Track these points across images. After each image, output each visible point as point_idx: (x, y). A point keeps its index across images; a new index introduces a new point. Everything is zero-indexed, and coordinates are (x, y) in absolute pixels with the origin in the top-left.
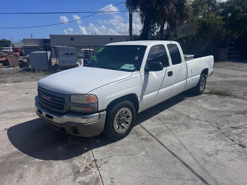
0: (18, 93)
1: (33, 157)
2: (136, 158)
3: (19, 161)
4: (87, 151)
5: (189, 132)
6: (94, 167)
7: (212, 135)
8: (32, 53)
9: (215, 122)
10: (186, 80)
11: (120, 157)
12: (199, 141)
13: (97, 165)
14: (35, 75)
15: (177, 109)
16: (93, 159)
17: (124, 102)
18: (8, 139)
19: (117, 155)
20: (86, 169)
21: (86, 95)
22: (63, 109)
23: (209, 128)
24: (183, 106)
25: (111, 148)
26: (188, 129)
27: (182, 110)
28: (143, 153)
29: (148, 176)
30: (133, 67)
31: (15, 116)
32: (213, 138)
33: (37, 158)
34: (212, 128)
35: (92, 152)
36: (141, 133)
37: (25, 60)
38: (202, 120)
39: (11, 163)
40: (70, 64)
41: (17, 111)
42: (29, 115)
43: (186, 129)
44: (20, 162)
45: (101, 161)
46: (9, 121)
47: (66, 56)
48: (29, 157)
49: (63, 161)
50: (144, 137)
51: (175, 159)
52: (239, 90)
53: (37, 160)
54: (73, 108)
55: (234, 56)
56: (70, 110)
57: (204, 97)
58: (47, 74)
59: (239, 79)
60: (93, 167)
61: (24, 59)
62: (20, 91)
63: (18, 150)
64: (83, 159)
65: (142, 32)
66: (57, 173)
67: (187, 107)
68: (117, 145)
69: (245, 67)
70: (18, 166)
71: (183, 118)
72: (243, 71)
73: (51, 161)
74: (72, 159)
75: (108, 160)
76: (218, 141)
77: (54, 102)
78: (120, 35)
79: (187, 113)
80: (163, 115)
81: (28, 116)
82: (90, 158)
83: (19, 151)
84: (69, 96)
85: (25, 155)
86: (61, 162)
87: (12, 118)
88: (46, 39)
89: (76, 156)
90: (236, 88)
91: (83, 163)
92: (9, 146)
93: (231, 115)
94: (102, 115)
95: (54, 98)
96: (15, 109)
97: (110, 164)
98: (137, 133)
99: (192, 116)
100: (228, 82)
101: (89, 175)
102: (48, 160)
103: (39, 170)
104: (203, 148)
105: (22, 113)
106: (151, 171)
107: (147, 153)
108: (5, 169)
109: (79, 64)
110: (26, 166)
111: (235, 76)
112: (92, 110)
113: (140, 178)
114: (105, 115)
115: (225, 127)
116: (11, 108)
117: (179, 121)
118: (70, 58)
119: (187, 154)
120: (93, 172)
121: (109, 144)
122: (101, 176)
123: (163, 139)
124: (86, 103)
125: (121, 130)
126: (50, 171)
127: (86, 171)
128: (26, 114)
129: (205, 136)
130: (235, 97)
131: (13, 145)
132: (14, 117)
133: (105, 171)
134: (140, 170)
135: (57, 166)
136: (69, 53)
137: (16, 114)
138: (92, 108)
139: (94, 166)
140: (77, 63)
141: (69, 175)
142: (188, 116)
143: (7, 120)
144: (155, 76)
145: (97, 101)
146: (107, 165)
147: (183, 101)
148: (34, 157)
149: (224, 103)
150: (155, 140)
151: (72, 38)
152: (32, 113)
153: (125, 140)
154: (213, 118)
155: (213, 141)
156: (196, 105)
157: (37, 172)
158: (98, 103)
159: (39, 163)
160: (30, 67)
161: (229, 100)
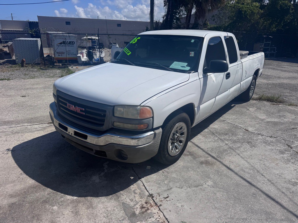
0: (10, 96)
1: (61, 193)
2: (204, 190)
3: (43, 199)
4: (135, 181)
5: (255, 151)
6: (153, 207)
7: (285, 155)
8: (17, 40)
9: (282, 137)
10: (240, 84)
11: (182, 189)
12: (274, 164)
13: (156, 202)
14: (27, 70)
15: (228, 119)
16: (147, 194)
17: (180, 114)
18: (16, 165)
19: (177, 187)
20: (144, 210)
21: (139, 107)
22: (103, 125)
23: (278, 147)
24: (234, 116)
25: (165, 176)
26: (253, 148)
27: (236, 122)
28: (210, 183)
29: (229, 216)
30: (186, 66)
31: (15, 129)
32: (289, 160)
33: (68, 194)
34: (282, 147)
35: (142, 183)
36: (197, 154)
37: (6, 49)
38: (265, 135)
39: (31, 203)
40: (68, 56)
41: (18, 122)
42: (36, 128)
43: (250, 147)
44: (45, 202)
45: (159, 196)
46: (8, 137)
47: (63, 46)
48: (55, 193)
49: (107, 197)
50: (203, 159)
51: (253, 190)
52: (290, 96)
53: (69, 197)
54: (117, 124)
55: (271, 53)
56: (113, 127)
57: (254, 104)
58: (44, 69)
59: (285, 81)
60: (151, 206)
61: (4, 48)
62: (12, 93)
63: (35, 182)
64: (133, 194)
65: (165, 17)
66: (104, 217)
67: (240, 117)
68: (172, 172)
69: (285, 66)
70: (43, 207)
71: (241, 132)
72: (285, 71)
73: (89, 198)
74: (118, 194)
75: (168, 195)
76: (295, 163)
77: (87, 114)
78: (128, 20)
79: (243, 126)
80: (215, 128)
81: (35, 130)
82: (142, 193)
83: (37, 183)
84: (112, 108)
85: (49, 189)
86: (103, 199)
87: (13, 133)
88: (32, 22)
89: (122, 189)
90: (287, 92)
91: (135, 200)
92: (21, 177)
93: (296, 128)
94: (158, 133)
95: (87, 110)
96: (13, 120)
97: (173, 200)
98: (191, 154)
99: (250, 129)
100: (275, 85)
101: (150, 218)
102: (84, 197)
103: (76, 213)
104: (282, 174)
105: (24, 124)
106: (230, 209)
107: (215, 183)
108: (25, 213)
109: (82, 57)
110: (55, 208)
111: (279, 78)
112: (146, 128)
113: (220, 221)
114: (161, 133)
115: (296, 145)
116: (7, 118)
117: (238, 137)
118: (68, 48)
119: (266, 183)
120: (154, 213)
121: (161, 171)
122: (167, 219)
123: (227, 162)
124: (139, 118)
125: (175, 152)
126: (93, 214)
127: (144, 212)
128: (31, 126)
129: (277, 157)
130: (290, 105)
131: (26, 175)
132: (15, 131)
133: (170, 211)
134: (216, 208)
135: (100, 206)
136: (67, 42)
137: (16, 126)
138: (146, 124)
139: (152, 204)
140: (79, 55)
141: (123, 220)
142: (246, 130)
143: (6, 136)
144: (214, 79)
145: (152, 115)
146: (169, 202)
147: (231, 109)
148: (63, 193)
149: (281, 113)
150: (218, 163)
151: (68, 22)
152: (39, 125)
153: (179, 164)
154: (276, 132)
155: (290, 163)
156: (250, 114)
157: (74, 216)
158: (153, 117)
159: (73, 202)
160: (14, 58)
161: (285, 108)
